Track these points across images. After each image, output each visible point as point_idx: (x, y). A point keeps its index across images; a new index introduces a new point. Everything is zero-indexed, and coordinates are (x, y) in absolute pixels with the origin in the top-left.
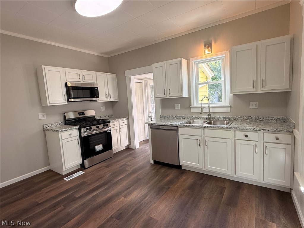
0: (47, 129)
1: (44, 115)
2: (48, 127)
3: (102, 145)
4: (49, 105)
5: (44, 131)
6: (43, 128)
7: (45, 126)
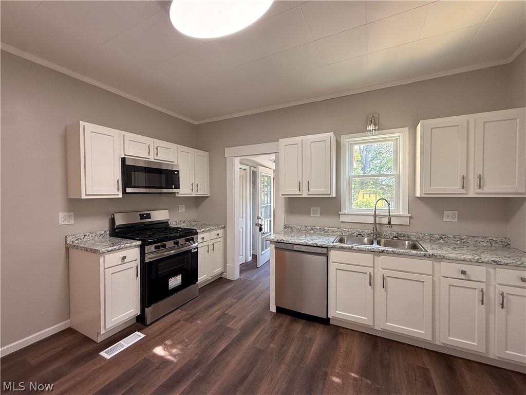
0: (74, 246)
1: (70, 216)
2: (77, 240)
3: (180, 276)
4: (84, 197)
5: (67, 249)
6: (66, 243)
7: (69, 239)
